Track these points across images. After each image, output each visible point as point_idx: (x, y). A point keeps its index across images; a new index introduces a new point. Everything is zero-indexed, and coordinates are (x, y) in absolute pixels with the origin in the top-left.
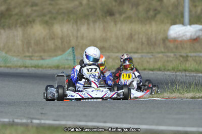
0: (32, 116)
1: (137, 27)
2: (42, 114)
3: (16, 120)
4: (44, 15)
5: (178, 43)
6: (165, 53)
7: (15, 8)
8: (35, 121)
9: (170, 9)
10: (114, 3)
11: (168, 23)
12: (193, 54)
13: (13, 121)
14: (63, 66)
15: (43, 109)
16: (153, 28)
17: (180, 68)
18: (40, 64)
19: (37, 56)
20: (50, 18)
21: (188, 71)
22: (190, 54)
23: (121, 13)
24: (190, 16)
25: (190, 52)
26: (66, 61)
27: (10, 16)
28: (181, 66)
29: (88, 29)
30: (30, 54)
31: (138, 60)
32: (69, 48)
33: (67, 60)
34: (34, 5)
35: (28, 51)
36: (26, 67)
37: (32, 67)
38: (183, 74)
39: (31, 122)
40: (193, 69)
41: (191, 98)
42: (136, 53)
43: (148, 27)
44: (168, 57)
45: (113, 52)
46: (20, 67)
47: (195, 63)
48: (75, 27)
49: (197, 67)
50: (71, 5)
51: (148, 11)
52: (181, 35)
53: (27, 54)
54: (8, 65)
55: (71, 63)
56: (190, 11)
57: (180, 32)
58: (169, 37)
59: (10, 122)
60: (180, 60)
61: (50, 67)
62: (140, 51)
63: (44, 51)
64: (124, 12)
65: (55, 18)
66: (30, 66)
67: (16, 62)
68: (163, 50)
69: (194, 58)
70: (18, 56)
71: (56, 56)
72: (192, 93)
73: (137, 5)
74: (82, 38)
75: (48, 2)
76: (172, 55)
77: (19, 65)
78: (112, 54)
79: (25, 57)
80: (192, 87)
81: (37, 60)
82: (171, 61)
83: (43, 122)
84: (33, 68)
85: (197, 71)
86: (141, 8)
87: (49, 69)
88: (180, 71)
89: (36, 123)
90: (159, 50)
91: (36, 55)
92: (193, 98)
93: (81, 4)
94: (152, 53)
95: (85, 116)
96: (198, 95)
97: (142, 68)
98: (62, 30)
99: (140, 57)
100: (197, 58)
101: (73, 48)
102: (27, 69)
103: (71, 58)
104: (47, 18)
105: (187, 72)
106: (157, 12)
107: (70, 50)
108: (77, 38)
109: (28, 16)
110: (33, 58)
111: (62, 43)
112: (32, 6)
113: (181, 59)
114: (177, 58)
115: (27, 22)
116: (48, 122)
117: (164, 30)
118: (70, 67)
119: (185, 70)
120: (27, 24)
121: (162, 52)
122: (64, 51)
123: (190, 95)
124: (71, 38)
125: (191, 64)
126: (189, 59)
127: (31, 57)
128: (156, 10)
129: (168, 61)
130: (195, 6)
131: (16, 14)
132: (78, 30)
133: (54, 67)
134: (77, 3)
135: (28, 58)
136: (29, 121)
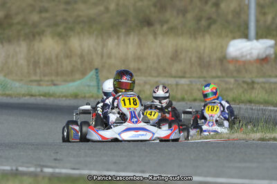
0: (42, 163)
1: (184, 42)
2: (55, 159)
3: (20, 169)
4: (56, 25)
5: (241, 65)
6: (222, 77)
7: (17, 14)
8: (47, 170)
9: (230, 17)
10: (153, 9)
11: (227, 36)
12: (261, 80)
13: (17, 170)
14: (83, 95)
15: (57, 153)
16: (206, 44)
17: (243, 98)
18: (51, 92)
19: (48, 81)
20: (65, 28)
21: (254, 103)
22: (257, 80)
23: (163, 22)
24: (257, 27)
25: (256, 77)
26: (87, 88)
27: (11, 25)
28: (244, 96)
29: (118, 44)
30: (37, 78)
31: (186, 88)
32: (91, 70)
33: (89, 86)
34: (43, 10)
35: (35, 74)
36: (32, 96)
37: (40, 95)
38: (248, 106)
39: (42, 171)
40: (262, 100)
41: (259, 140)
42: (183, 77)
43: (199, 42)
44: (227, 83)
45: (152, 76)
46: (24, 95)
47: (264, 92)
48: (100, 41)
49: (266, 97)
50: (93, 12)
51: (199, 20)
52: (245, 54)
53: (34, 78)
54: (7, 92)
55: (94, 91)
56: (257, 21)
57: (244, 50)
58: (228, 56)
59: (12, 170)
60: (243, 87)
61: (66, 96)
62: (188, 75)
63: (57, 74)
64: (167, 22)
65: (72, 29)
66: (38, 94)
67: (18, 88)
68: (219, 74)
69: (263, 85)
70: (22, 80)
71: (73, 81)
72: (261, 133)
73: (184, 12)
74: (109, 56)
75: (63, 6)
76: (232, 80)
77: (23, 92)
78: (149, 78)
79: (31, 81)
80: (261, 124)
81: (47, 85)
82: (231, 89)
83: (57, 170)
84: (42, 97)
85: (266, 103)
86: (189, 16)
87: (64, 99)
88: (243, 102)
89: (48, 173)
90: (214, 74)
91: (46, 78)
92: (262, 139)
93: (107, 9)
94: (205, 77)
95: (115, 163)
96: (269, 135)
97: (191, 98)
98: (81, 46)
99: (188, 83)
100: (267, 86)
101: (96, 69)
102: (33, 98)
103: (94, 83)
104: (60, 29)
105: (253, 105)
106: (211, 21)
107: (93, 72)
108: (102, 56)
109: (35, 25)
110: (41, 83)
111: (82, 63)
112: (41, 12)
113: (245, 86)
114: (239, 84)
115: (33, 34)
116: (64, 171)
117: (222, 47)
118: (92, 97)
119: (250, 102)
120: (34, 36)
121: (218, 77)
122: (84, 73)
123: (258, 135)
124: (95, 56)
125: (258, 94)
126: (256, 86)
127: (39, 82)
128: (209, 18)
129: (226, 90)
130: (264, 14)
131: (19, 23)
132: (104, 46)
133: (71, 96)
134: (102, 8)
135: (35, 83)
136: (39, 170)
